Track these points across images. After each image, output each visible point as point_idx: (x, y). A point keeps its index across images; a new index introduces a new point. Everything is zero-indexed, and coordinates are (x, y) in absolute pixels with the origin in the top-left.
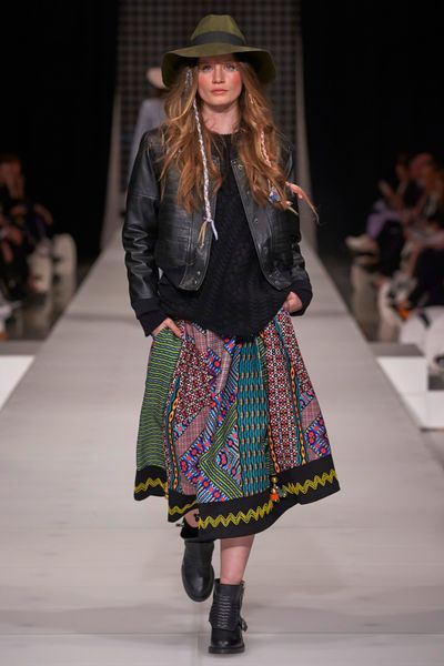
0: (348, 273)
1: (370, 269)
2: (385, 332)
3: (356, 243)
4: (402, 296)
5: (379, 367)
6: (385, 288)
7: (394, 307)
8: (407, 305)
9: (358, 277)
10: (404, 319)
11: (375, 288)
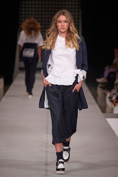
0: (96, 90)
1: (103, 88)
2: (108, 110)
3: (99, 80)
4: (114, 98)
5: (106, 121)
6: (108, 95)
7: (112, 101)
8: (116, 100)
9: (100, 91)
10: (115, 106)
11: (105, 95)
